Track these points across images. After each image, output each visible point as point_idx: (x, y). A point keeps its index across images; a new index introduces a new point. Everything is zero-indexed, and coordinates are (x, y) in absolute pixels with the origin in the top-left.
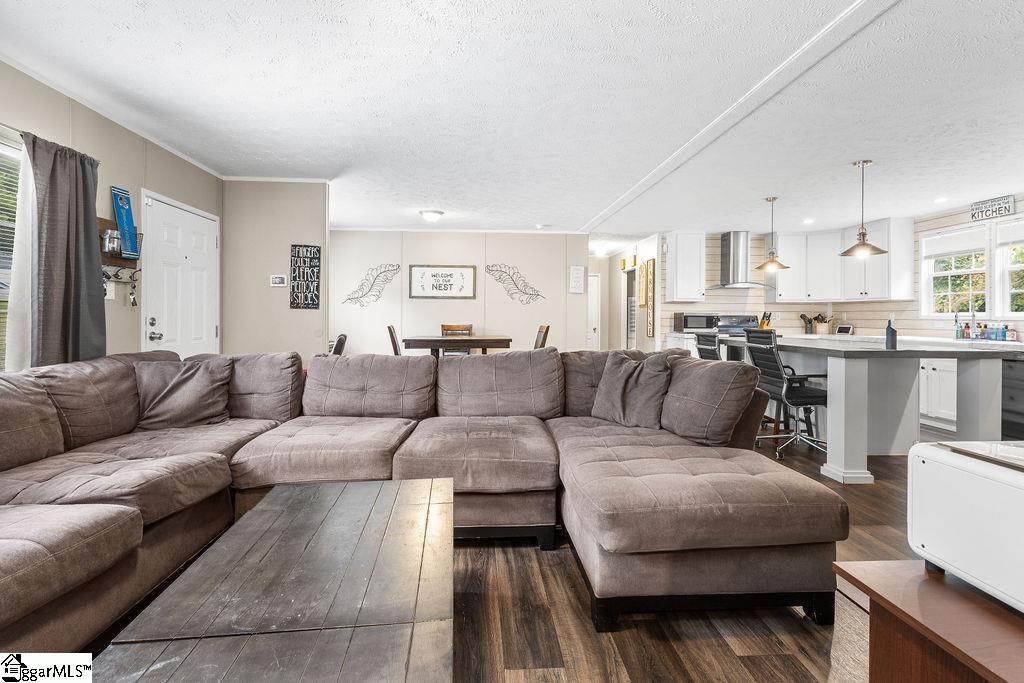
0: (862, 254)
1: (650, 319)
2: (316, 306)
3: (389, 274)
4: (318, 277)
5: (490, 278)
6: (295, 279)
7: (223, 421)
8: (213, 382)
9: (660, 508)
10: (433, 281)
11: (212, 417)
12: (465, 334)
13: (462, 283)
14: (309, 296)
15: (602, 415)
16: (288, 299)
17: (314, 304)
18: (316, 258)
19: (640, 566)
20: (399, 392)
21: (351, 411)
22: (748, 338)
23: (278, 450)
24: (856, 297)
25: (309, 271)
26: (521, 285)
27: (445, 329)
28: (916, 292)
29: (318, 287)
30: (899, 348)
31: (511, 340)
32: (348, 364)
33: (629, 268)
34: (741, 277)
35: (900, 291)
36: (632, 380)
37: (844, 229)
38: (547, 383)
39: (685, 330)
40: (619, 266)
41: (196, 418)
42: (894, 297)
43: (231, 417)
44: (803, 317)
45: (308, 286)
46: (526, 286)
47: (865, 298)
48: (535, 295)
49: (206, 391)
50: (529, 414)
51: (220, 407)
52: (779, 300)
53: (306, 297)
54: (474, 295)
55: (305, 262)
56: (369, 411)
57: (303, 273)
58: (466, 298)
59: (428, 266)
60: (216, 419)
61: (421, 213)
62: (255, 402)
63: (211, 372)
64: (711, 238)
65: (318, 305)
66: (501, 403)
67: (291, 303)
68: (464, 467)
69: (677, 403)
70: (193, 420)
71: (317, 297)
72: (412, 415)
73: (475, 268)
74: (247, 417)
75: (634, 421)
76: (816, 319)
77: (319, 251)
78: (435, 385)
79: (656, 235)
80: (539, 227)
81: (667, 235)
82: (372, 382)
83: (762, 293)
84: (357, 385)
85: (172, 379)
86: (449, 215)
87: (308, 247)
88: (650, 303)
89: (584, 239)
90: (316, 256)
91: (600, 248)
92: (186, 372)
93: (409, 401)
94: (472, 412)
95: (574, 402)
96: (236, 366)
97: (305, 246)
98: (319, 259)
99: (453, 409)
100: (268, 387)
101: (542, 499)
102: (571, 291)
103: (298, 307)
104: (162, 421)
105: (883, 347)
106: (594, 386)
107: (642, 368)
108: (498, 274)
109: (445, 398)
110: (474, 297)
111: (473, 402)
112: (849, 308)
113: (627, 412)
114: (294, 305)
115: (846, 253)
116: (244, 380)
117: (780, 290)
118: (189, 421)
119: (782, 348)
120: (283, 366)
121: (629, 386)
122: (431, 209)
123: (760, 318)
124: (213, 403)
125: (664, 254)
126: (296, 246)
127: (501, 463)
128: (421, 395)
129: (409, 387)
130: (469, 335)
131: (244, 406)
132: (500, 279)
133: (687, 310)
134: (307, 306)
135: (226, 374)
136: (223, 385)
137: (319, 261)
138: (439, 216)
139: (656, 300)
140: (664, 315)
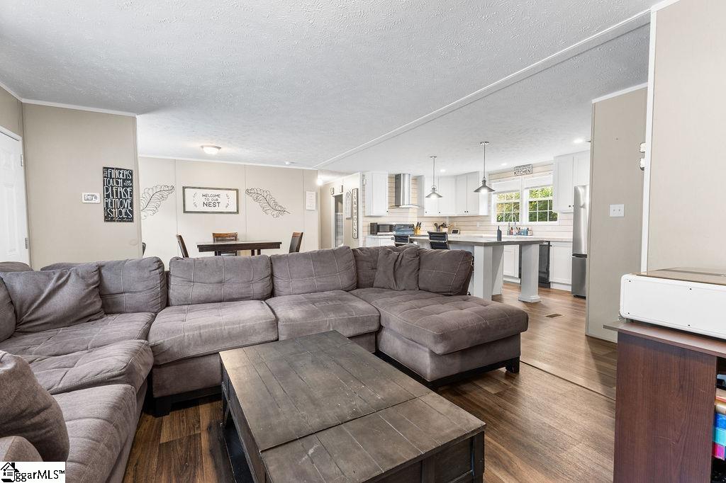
0: (484, 192)
1: (355, 227)
2: (131, 220)
3: (165, 194)
4: (131, 196)
5: (249, 199)
6: (108, 196)
7: (101, 317)
8: (88, 285)
9: (461, 328)
10: (203, 199)
11: (91, 315)
12: (233, 240)
13: (227, 201)
14: (123, 211)
15: (382, 286)
16: (101, 214)
17: (129, 218)
18: (128, 180)
19: (449, 360)
20: (250, 282)
21: (215, 299)
22: (430, 237)
23: (188, 331)
24: (462, 214)
25: (123, 191)
26: (272, 203)
27: (216, 236)
28: (489, 211)
29: (131, 205)
30: (502, 240)
31: (281, 243)
32: (206, 265)
33: (337, 193)
34: (406, 202)
35: (483, 211)
36: (398, 263)
37: (457, 176)
38: (348, 268)
39: (378, 233)
40: (330, 192)
41: (78, 317)
42: (480, 214)
43: (107, 314)
44: (436, 225)
45: (121, 202)
46: (276, 204)
47: (467, 214)
48: (283, 211)
49: (84, 293)
50: (339, 289)
51: (98, 305)
52: (426, 215)
53: (120, 212)
54: (238, 211)
55: (117, 183)
56: (228, 298)
57: (117, 192)
58: (230, 213)
59: (200, 188)
60: (95, 317)
61: (202, 147)
62: (126, 299)
63: (83, 278)
64: (390, 177)
65: (132, 218)
66: (319, 283)
67: (105, 217)
68: (328, 325)
69: (428, 274)
70: (75, 319)
71: (132, 212)
72: (260, 297)
73: (237, 190)
74: (121, 313)
75: (403, 288)
76: (442, 225)
77: (131, 174)
78: (272, 275)
79: (359, 173)
80: (287, 163)
81: (366, 174)
82: (228, 276)
83: (416, 211)
84: (217, 279)
85: (46, 286)
86: (226, 150)
87: (121, 169)
88: (354, 216)
89: (314, 173)
90: (128, 178)
91: (320, 180)
92: (59, 278)
93: (258, 288)
94: (300, 291)
95: (363, 280)
96: (102, 271)
97: (117, 169)
98: (132, 180)
99: (287, 291)
100: (140, 287)
101: (368, 338)
102: (307, 208)
103: (112, 220)
104: (45, 323)
105: (496, 240)
106: (374, 268)
107: (403, 256)
108: (254, 195)
109: (280, 283)
110: (238, 212)
111: (300, 284)
112: (456, 219)
113: (398, 282)
114: (108, 218)
115: (477, 191)
116: (112, 282)
117: (426, 210)
118: (72, 320)
119: (450, 242)
120: (151, 269)
121: (397, 267)
122: (210, 144)
123: (415, 225)
124: (91, 304)
125: (364, 185)
126: (108, 168)
127: (349, 319)
128: (263, 284)
129: (257, 278)
130: (236, 240)
131: (117, 304)
132: (256, 199)
133: (380, 221)
134: (122, 220)
135: (96, 278)
136: (95, 288)
137: (132, 182)
138: (217, 150)
139: (359, 215)
140: (364, 224)
